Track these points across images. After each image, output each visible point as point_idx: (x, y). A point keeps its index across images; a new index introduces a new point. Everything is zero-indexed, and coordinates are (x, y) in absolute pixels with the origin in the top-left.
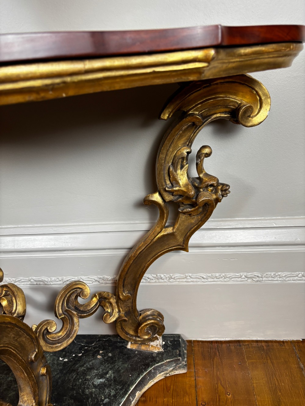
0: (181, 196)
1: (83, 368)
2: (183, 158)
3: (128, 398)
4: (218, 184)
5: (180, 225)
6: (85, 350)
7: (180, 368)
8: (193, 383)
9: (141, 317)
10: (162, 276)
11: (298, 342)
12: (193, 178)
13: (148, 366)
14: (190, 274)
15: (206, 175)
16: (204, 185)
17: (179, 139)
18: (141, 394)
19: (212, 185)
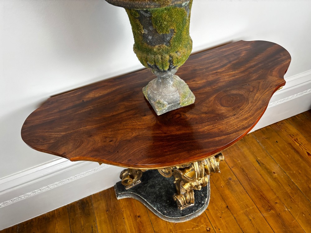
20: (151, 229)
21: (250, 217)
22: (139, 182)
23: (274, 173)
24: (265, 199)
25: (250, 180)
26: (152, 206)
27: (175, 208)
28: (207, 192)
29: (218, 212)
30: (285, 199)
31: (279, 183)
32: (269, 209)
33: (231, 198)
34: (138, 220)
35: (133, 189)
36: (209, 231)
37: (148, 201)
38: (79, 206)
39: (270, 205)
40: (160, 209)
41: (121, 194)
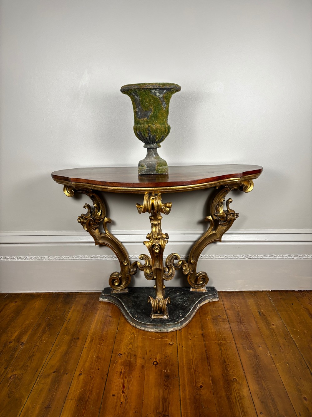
0: (220, 217)
1: (172, 297)
2: (222, 203)
3: (195, 306)
4: (235, 213)
5: (219, 229)
6: (170, 291)
7: (216, 298)
8: (222, 304)
9: (198, 274)
10: (208, 255)
11: (269, 291)
12: (225, 211)
13: (201, 296)
14: (220, 255)
15: (230, 209)
16: (229, 213)
17: (221, 196)
18: (200, 306)
19: (232, 213)
21: (222, 347)
23: (273, 325)
24: (248, 340)
25: (241, 323)
26: (126, 309)
27: (147, 316)
28: (187, 314)
29: (190, 335)
30: (272, 347)
31: (274, 333)
32: (249, 348)
33: (211, 330)
34: (108, 318)
35: (117, 294)
36: (171, 345)
37: (125, 305)
38: (64, 296)
39: (251, 346)
40: (132, 313)
41: (104, 295)
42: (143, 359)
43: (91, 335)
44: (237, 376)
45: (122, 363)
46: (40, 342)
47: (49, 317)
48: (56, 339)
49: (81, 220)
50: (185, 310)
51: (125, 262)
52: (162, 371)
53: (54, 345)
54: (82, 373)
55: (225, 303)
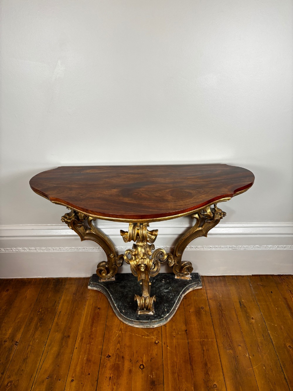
0: (207, 216)
1: (157, 286)
3: (180, 297)
4: (222, 212)
5: (205, 226)
6: (156, 279)
7: (199, 286)
8: (205, 292)
9: (183, 264)
10: (193, 246)
11: (250, 276)
13: (186, 285)
15: (218, 208)
16: (216, 212)
18: (184, 296)
19: (219, 212)
20: (104, 322)
21: (204, 347)
22: (113, 279)
23: (253, 318)
24: (229, 337)
25: (222, 316)
26: (114, 302)
27: (134, 311)
28: (171, 309)
29: (174, 331)
30: (251, 346)
31: (253, 329)
32: (229, 348)
33: (194, 325)
34: (96, 311)
35: (105, 283)
36: (157, 344)
37: (112, 297)
38: (54, 282)
39: (231, 345)
40: (120, 307)
41: (93, 284)
42: (131, 361)
43: (81, 332)
44: (218, 382)
45: (111, 367)
46: (33, 341)
47: (40, 310)
48: (48, 337)
49: (65, 220)
50: (170, 303)
51: (112, 255)
52: (148, 376)
53: (46, 345)
54: (74, 379)
55: (208, 291)
